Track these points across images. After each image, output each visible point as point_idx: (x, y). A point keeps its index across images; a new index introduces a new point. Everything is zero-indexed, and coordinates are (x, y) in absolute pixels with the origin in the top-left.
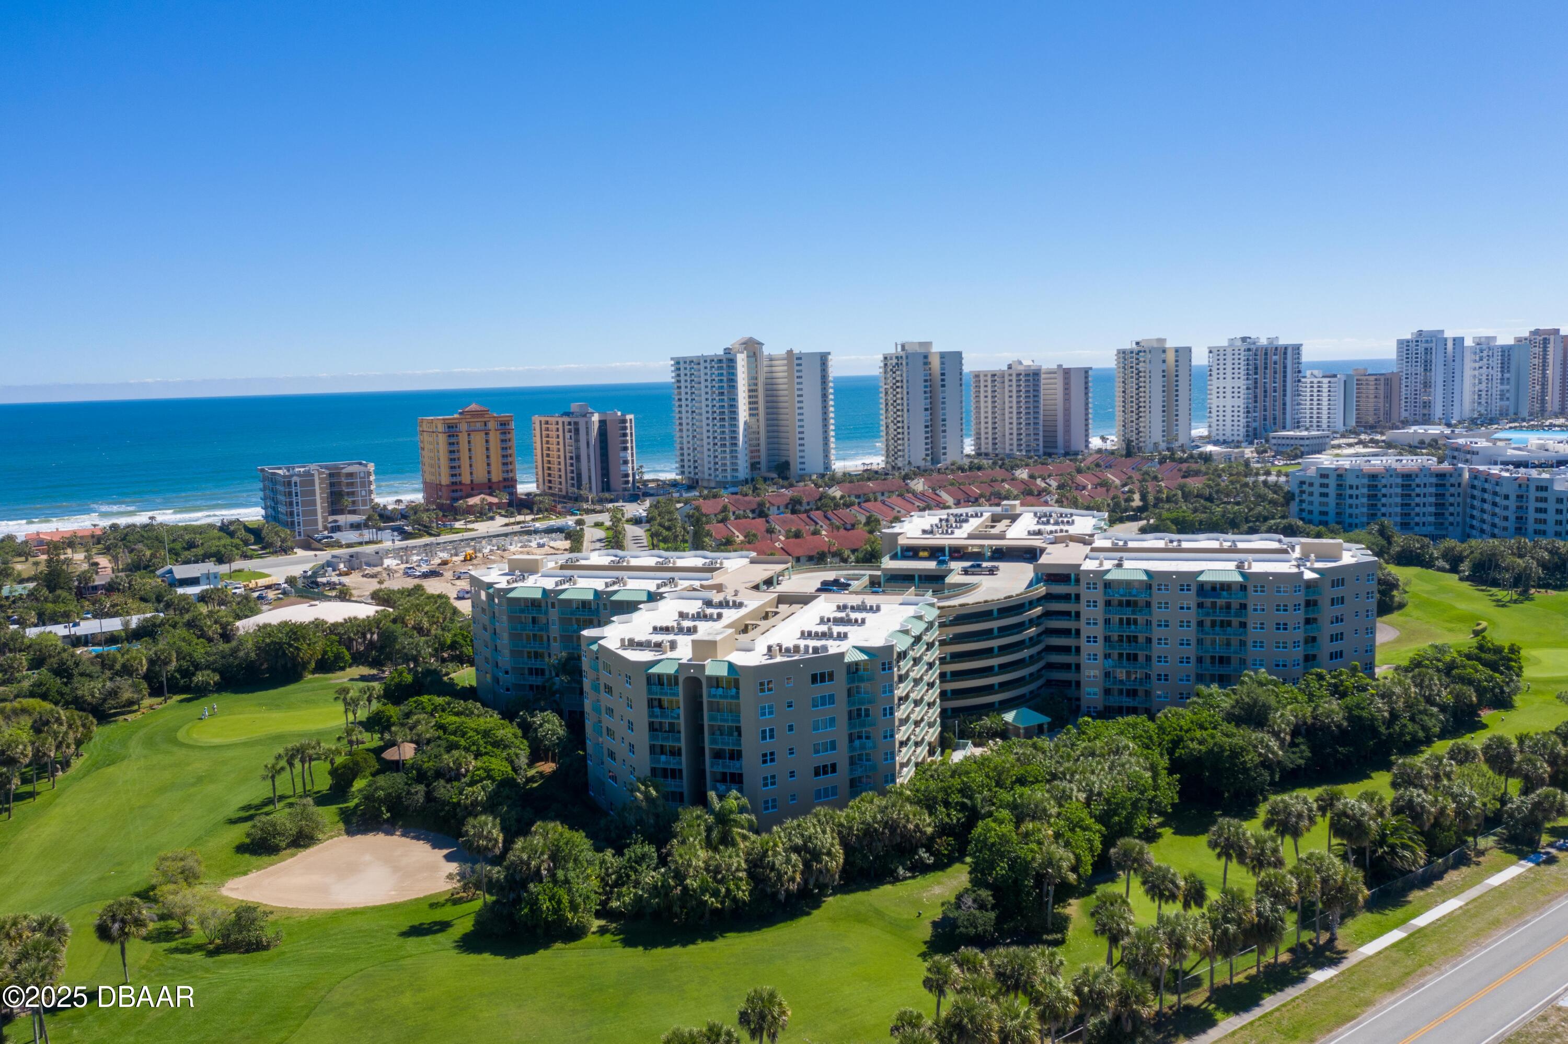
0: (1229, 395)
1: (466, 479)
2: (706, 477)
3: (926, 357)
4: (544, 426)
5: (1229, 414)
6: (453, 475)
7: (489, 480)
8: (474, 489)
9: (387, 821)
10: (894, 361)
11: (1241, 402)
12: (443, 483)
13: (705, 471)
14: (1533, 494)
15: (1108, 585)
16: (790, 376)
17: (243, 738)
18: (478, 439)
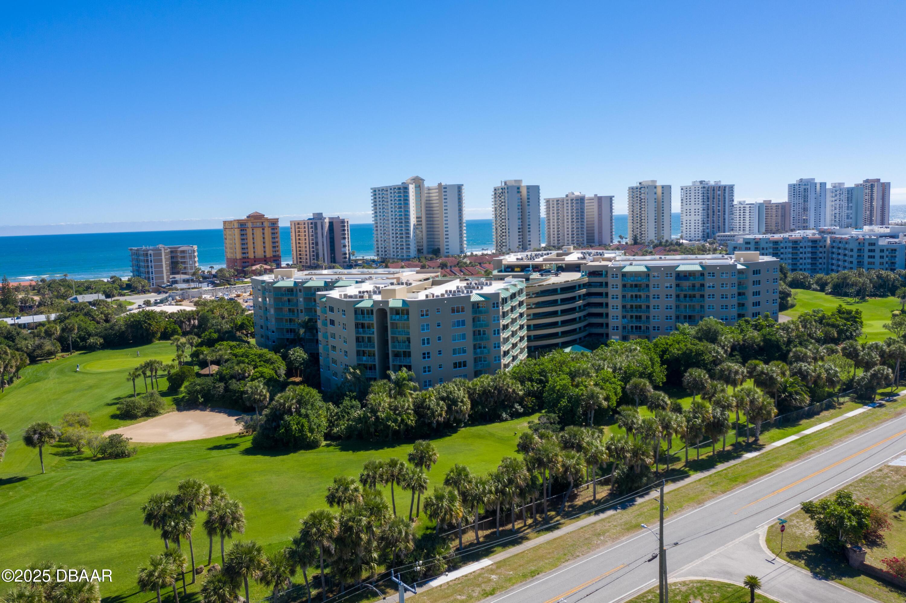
0: (693, 213)
1: (251, 255)
2: (392, 256)
3: (518, 188)
4: (297, 226)
5: (693, 225)
6: (243, 253)
7: (265, 256)
8: (256, 261)
9: (202, 403)
10: (500, 191)
11: (700, 218)
12: (238, 258)
13: (391, 253)
14: (867, 248)
15: (624, 275)
16: (440, 199)
17: (117, 369)
18: (258, 232)
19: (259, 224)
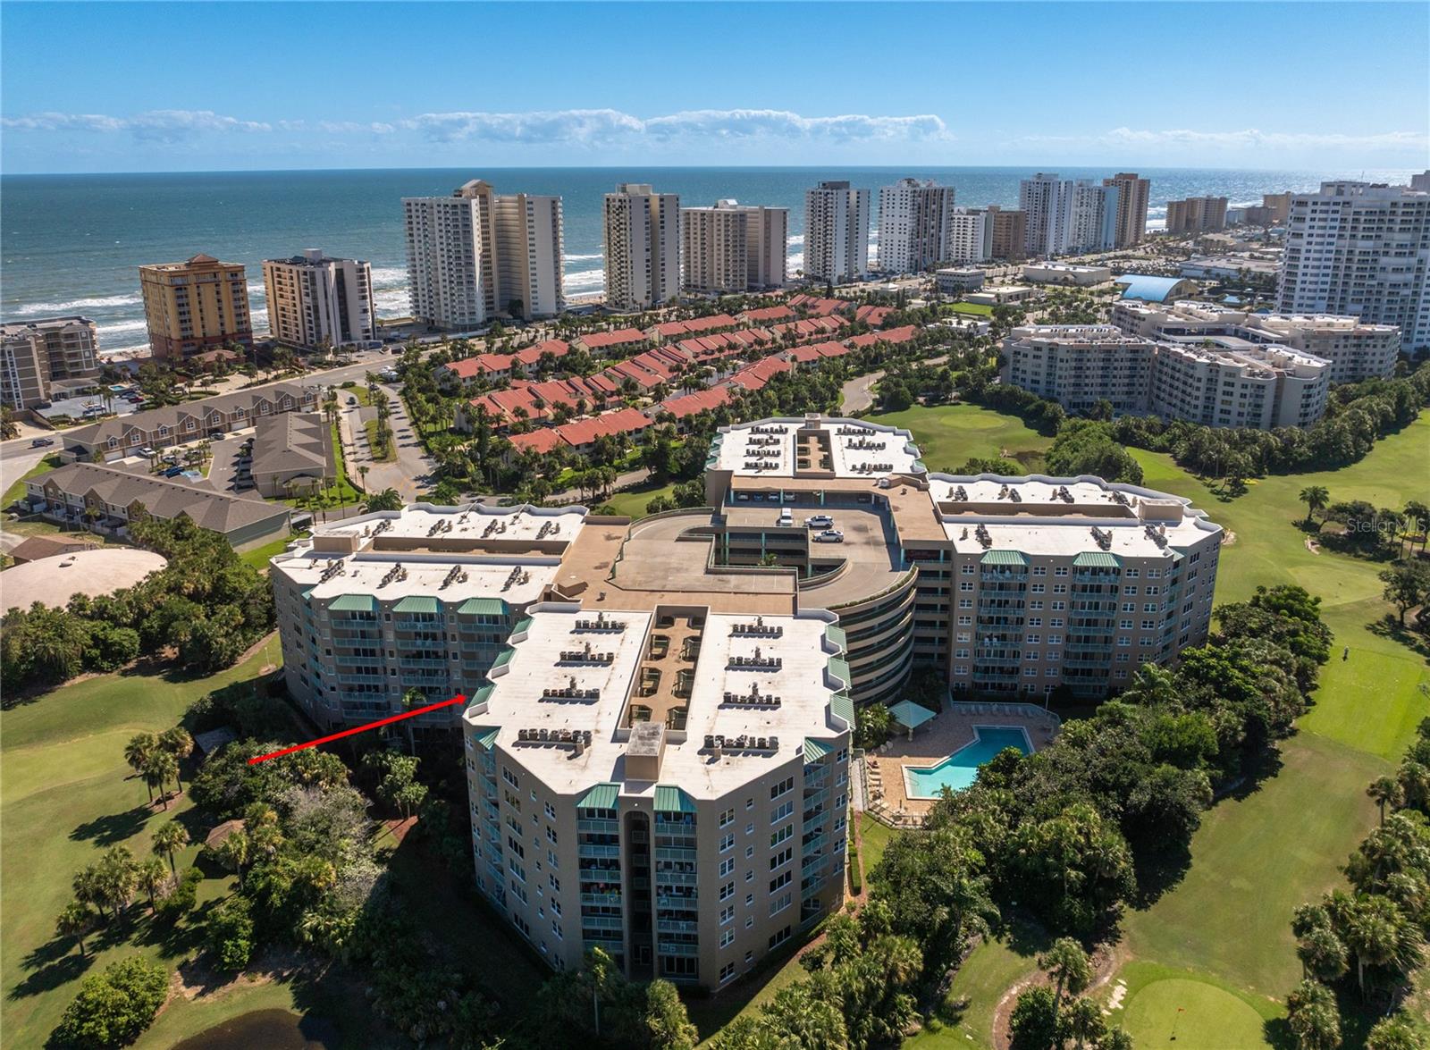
0: (896, 230)
1: (198, 333)
2: (443, 319)
3: (647, 200)
4: (276, 273)
5: (896, 247)
6: (183, 330)
7: (223, 332)
8: (207, 343)
11: (906, 237)
12: (173, 336)
13: (442, 315)
15: (983, 568)
16: (522, 219)
18: (208, 292)
19: (209, 278)
